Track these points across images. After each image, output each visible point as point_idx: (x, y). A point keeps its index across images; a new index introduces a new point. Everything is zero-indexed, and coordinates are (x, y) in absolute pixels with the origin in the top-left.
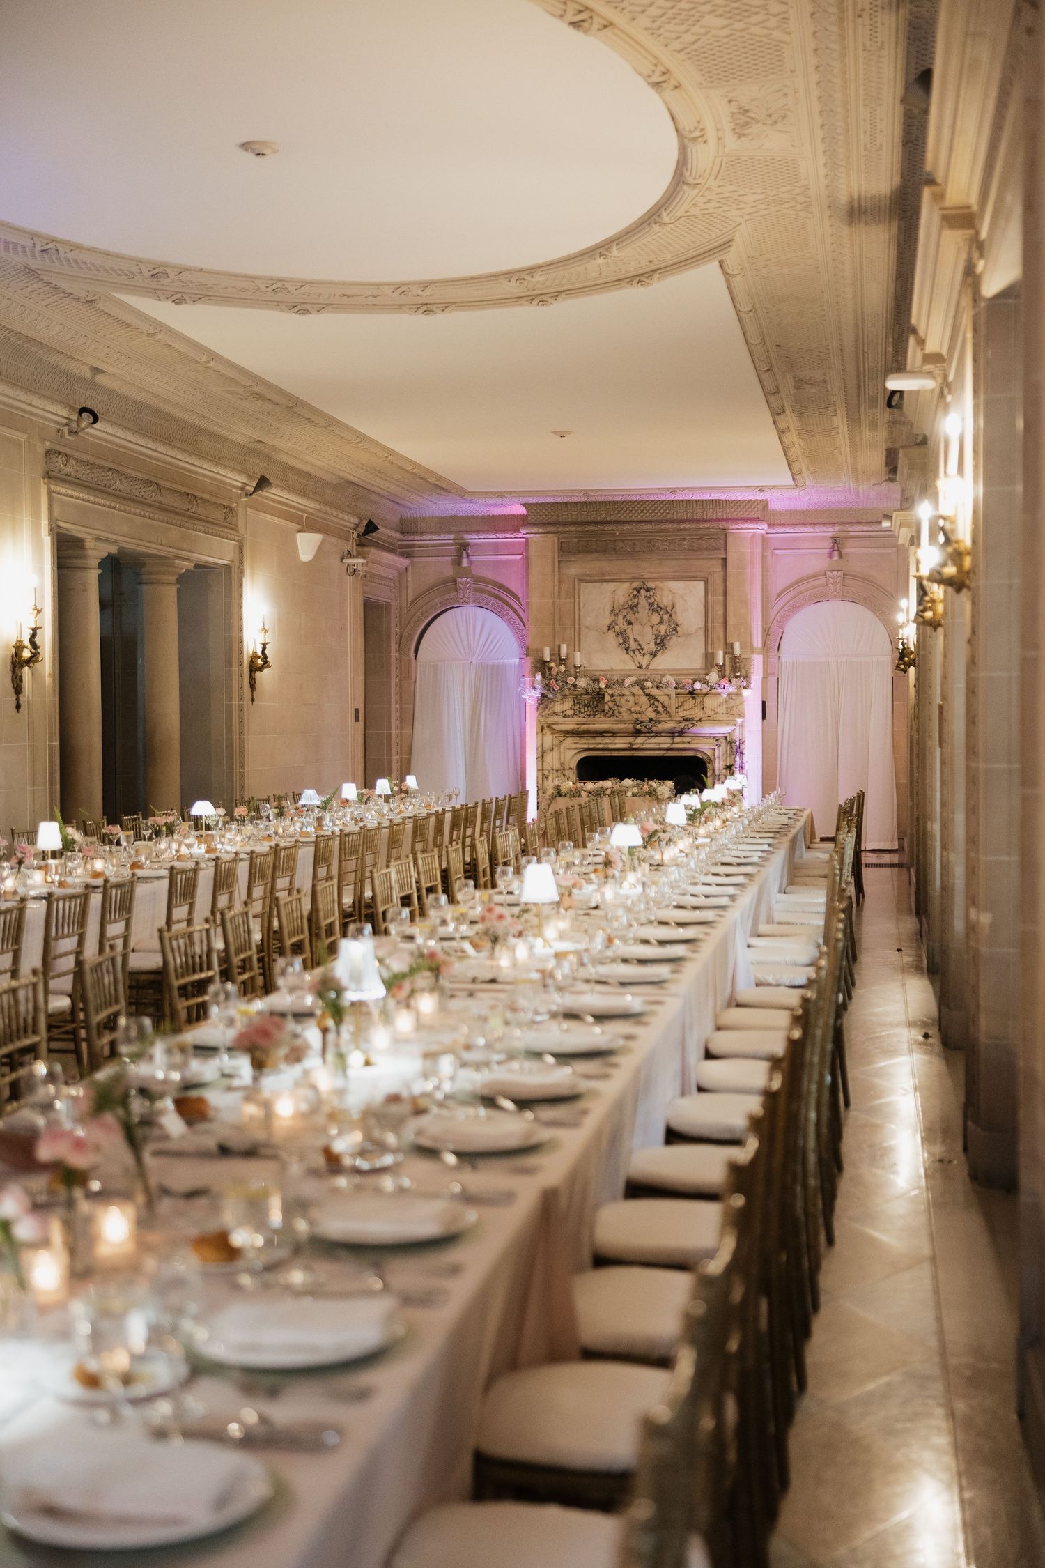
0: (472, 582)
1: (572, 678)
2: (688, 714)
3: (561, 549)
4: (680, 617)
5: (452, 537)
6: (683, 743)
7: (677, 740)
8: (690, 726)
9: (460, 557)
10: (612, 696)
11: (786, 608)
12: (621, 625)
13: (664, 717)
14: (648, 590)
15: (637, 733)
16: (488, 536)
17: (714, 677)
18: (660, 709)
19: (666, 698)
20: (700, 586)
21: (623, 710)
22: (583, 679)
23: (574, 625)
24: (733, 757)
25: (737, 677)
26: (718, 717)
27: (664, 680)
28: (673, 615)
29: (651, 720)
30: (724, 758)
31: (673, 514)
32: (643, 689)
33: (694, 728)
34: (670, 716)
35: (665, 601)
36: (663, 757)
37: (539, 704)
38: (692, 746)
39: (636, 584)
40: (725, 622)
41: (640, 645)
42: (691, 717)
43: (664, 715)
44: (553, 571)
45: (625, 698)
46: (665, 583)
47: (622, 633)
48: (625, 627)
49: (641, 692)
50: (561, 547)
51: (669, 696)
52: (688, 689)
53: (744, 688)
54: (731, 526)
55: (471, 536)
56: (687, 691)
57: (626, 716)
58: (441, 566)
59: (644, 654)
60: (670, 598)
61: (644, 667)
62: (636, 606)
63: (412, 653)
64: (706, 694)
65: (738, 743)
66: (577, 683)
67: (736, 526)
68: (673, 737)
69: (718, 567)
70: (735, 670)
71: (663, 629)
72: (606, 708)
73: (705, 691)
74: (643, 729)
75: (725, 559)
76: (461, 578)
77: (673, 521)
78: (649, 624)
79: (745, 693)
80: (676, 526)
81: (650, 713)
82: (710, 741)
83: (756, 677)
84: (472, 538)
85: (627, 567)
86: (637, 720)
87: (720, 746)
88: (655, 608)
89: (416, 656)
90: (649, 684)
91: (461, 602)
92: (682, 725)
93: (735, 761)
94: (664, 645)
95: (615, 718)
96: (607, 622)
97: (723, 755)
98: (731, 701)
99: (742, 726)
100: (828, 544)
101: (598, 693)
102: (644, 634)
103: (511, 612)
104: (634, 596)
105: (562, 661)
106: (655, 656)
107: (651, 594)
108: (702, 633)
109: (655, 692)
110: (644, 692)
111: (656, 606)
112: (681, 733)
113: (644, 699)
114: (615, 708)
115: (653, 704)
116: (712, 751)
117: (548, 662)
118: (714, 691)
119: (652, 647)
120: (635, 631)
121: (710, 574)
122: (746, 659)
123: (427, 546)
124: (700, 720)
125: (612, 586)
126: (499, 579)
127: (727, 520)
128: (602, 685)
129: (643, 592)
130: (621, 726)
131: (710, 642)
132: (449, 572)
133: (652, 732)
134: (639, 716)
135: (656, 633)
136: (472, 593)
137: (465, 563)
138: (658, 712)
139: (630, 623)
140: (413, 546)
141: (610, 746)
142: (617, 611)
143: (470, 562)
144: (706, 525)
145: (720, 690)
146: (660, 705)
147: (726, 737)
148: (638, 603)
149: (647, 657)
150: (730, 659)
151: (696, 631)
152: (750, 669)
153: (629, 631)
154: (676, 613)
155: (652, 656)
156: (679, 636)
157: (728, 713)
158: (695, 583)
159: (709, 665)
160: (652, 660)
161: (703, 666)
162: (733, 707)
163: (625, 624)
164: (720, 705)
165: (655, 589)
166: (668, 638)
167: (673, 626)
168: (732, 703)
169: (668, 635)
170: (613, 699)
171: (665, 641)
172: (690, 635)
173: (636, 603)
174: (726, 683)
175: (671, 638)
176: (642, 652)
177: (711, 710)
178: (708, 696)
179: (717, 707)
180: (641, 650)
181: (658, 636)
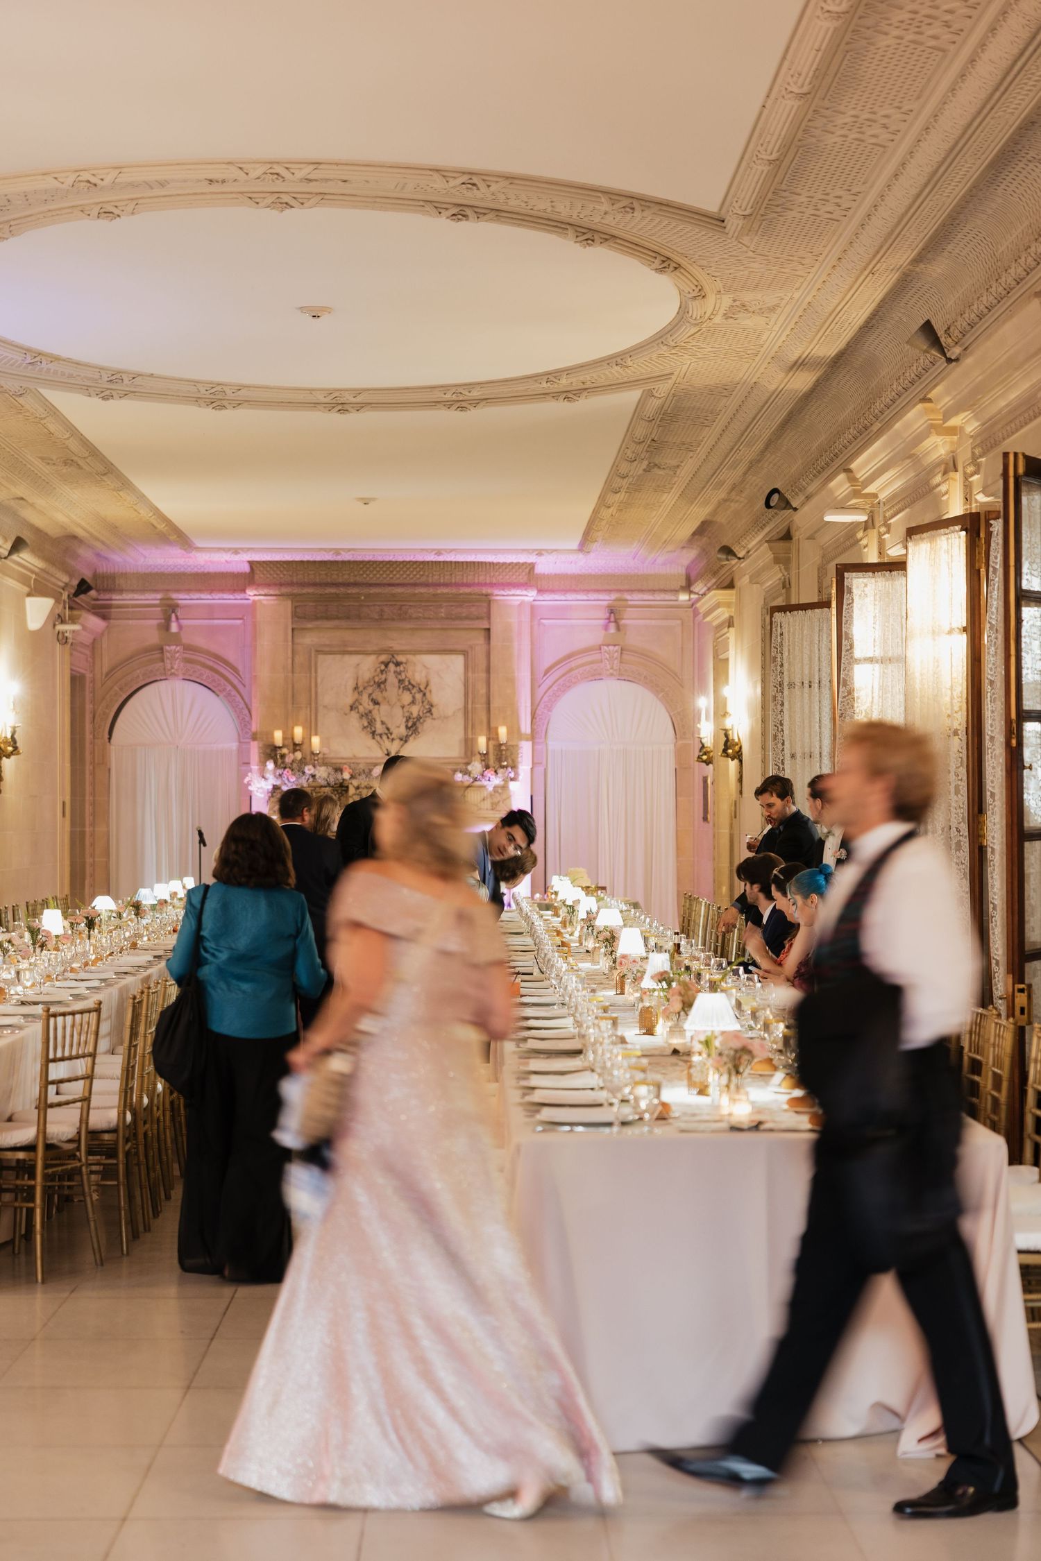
0: (182, 650)
1: (311, 767)
3: (298, 615)
4: (435, 697)
5: (159, 596)
9: (168, 620)
10: (357, 788)
11: (555, 688)
12: (365, 704)
14: (398, 664)
16: (203, 596)
17: (476, 767)
20: (459, 660)
22: (323, 768)
23: (310, 704)
25: (503, 767)
26: (482, 814)
28: (428, 694)
31: (428, 576)
35: (418, 677)
37: (270, 798)
39: (384, 658)
40: (488, 703)
41: (388, 729)
44: (286, 640)
46: (418, 657)
47: (367, 715)
48: (371, 706)
50: (296, 612)
53: (512, 780)
54: (496, 592)
55: (181, 596)
58: (146, 631)
59: (393, 740)
60: (424, 674)
62: (385, 682)
63: (107, 736)
64: (469, 787)
66: (316, 773)
67: (502, 592)
69: (480, 640)
70: (499, 759)
71: (415, 710)
73: (467, 784)
75: (489, 630)
76: (169, 645)
77: (427, 585)
78: (398, 704)
79: (513, 786)
80: (431, 590)
83: (524, 767)
84: (182, 598)
85: (375, 638)
88: (406, 685)
89: (110, 739)
91: (165, 676)
94: (417, 729)
96: (349, 701)
98: (497, 794)
100: (604, 614)
101: (341, 785)
102: (392, 715)
103: (229, 687)
104: (382, 672)
105: (296, 747)
106: (406, 741)
107: (402, 668)
108: (460, 716)
111: (407, 683)
117: (280, 748)
118: (477, 783)
119: (403, 731)
120: (380, 714)
121: (471, 647)
122: (513, 746)
123: (126, 606)
125: (354, 659)
126: (214, 648)
127: (492, 585)
128: (346, 776)
131: (470, 727)
132: (153, 638)
135: (407, 714)
136: (182, 664)
137: (174, 628)
139: (376, 703)
140: (110, 607)
142: (361, 689)
143: (180, 627)
144: (467, 590)
145: (485, 781)
148: (386, 680)
149: (397, 743)
150: (494, 746)
151: (454, 712)
152: (517, 758)
153: (375, 713)
154: (430, 691)
155: (402, 742)
156: (434, 719)
157: (492, 809)
158: (453, 657)
159: (469, 753)
160: (402, 746)
161: (462, 754)
162: (499, 802)
163: (371, 703)
164: (484, 799)
165: (406, 663)
166: (421, 720)
167: (427, 707)
168: (497, 798)
169: (421, 718)
170: (358, 791)
171: (418, 724)
172: (446, 718)
173: (383, 679)
174: (489, 775)
175: (424, 721)
176: (391, 737)
177: (475, 805)
178: (469, 789)
179: (481, 802)
180: (389, 735)
181: (410, 718)
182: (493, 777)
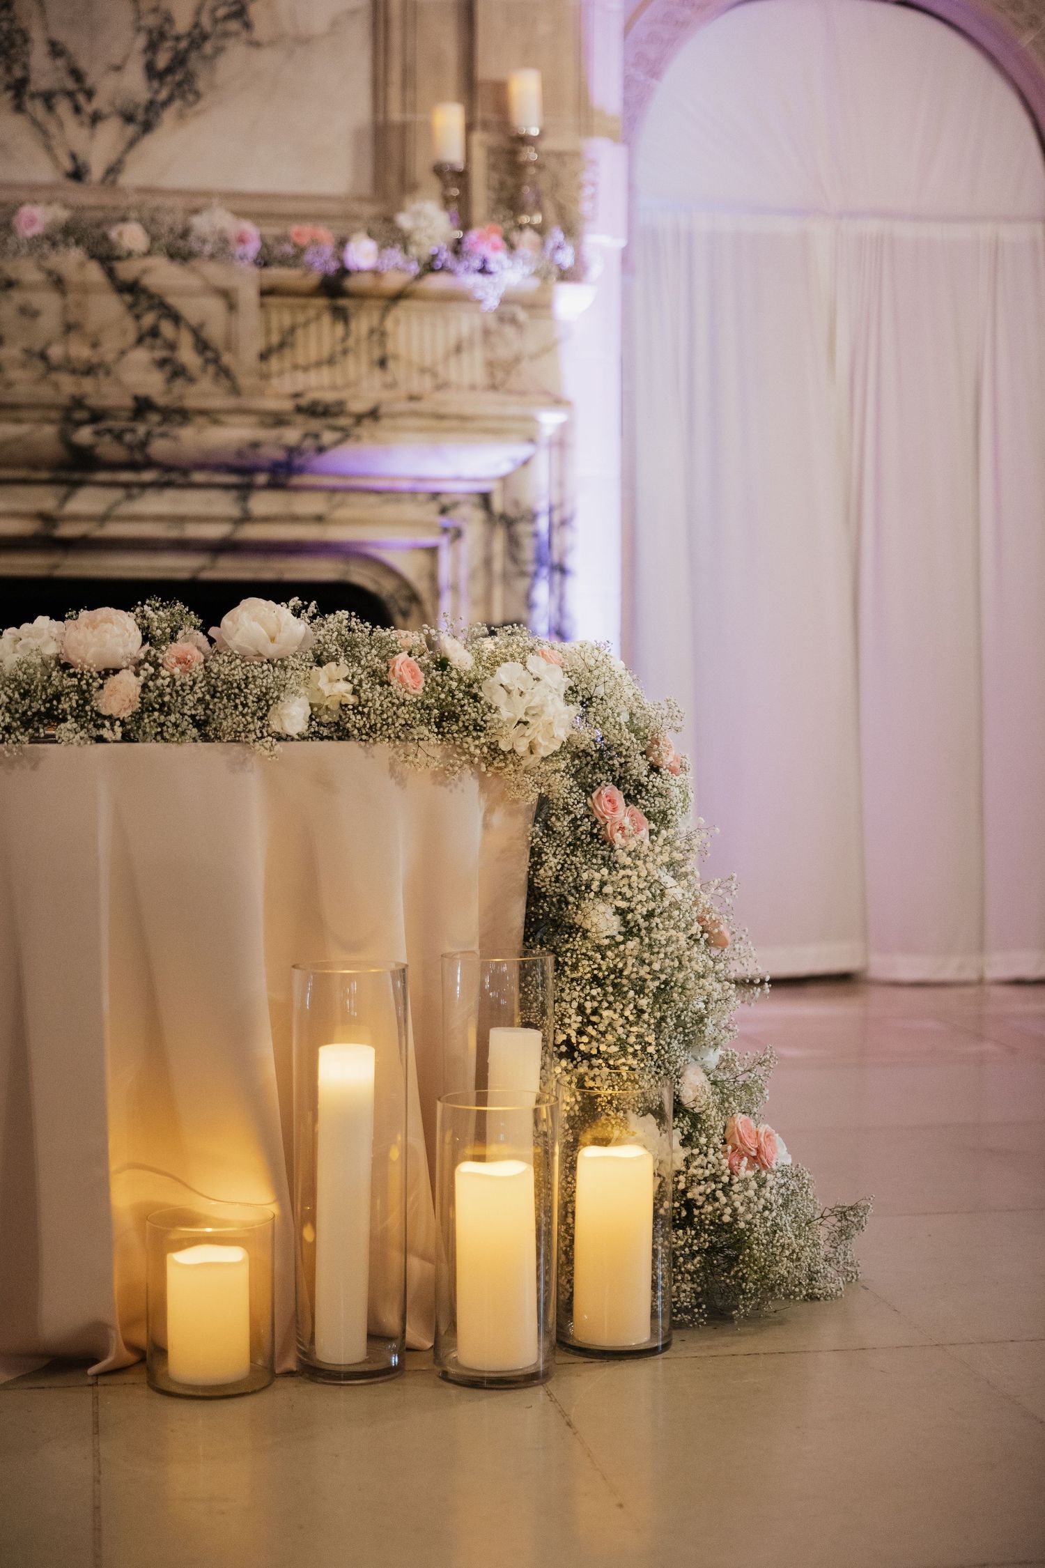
6: (295, 519)
7: (263, 503)
8: (328, 437)
13: (203, 393)
17: (426, 219)
18: (187, 356)
19: (214, 305)
21: (7, 355)
24: (522, 584)
25: (529, 228)
26: (454, 402)
27: (201, 224)
29: (143, 406)
30: (478, 589)
32: (106, 256)
33: (348, 449)
34: (235, 390)
38: (335, 534)
41: (76, 74)
42: (329, 397)
43: (204, 385)
45: (17, 297)
49: (94, 273)
51: (228, 297)
52: (321, 262)
53: (566, 276)
56: (313, 279)
57: (21, 380)
59: (96, 118)
61: (97, 171)
64: (399, 296)
65: (543, 524)
68: (245, 490)
73: (393, 281)
74: (109, 449)
79: (570, 301)
81: (141, 376)
82: (410, 511)
86: (78, 402)
87: (458, 534)
90: (132, 236)
92: (292, 435)
93: (530, 605)
94: (190, 78)
97: (472, 576)
98: (509, 331)
99: (561, 444)
102: (95, 21)
106: (147, 127)
108: (358, 35)
109: (160, 276)
110: (110, 273)
113: (107, 308)
115: (154, 332)
116: (422, 559)
118: (436, 282)
119: (133, 85)
122: (559, 155)
124: (374, 414)
131: (395, 75)
133: (149, 464)
134: (87, 385)
135: (151, 21)
138: (177, 372)
145: (469, 280)
146: (186, 340)
147: (485, 500)
149: (111, 131)
150: (491, 151)
151: (335, 23)
152: (576, 201)
155: (131, 130)
156: (256, 45)
157: (494, 387)
159: (393, 180)
160: (132, 144)
161: (366, 188)
162: (517, 359)
164: (458, 349)
166: (208, 48)
168: (509, 343)
169: (205, 37)
171: (194, 62)
172: (305, 41)
174: (485, 250)
175: (219, 50)
176: (89, 108)
177: (423, 371)
178: (404, 304)
179: (446, 358)
180: (81, 98)
181: (162, 36)
182: (498, 259)
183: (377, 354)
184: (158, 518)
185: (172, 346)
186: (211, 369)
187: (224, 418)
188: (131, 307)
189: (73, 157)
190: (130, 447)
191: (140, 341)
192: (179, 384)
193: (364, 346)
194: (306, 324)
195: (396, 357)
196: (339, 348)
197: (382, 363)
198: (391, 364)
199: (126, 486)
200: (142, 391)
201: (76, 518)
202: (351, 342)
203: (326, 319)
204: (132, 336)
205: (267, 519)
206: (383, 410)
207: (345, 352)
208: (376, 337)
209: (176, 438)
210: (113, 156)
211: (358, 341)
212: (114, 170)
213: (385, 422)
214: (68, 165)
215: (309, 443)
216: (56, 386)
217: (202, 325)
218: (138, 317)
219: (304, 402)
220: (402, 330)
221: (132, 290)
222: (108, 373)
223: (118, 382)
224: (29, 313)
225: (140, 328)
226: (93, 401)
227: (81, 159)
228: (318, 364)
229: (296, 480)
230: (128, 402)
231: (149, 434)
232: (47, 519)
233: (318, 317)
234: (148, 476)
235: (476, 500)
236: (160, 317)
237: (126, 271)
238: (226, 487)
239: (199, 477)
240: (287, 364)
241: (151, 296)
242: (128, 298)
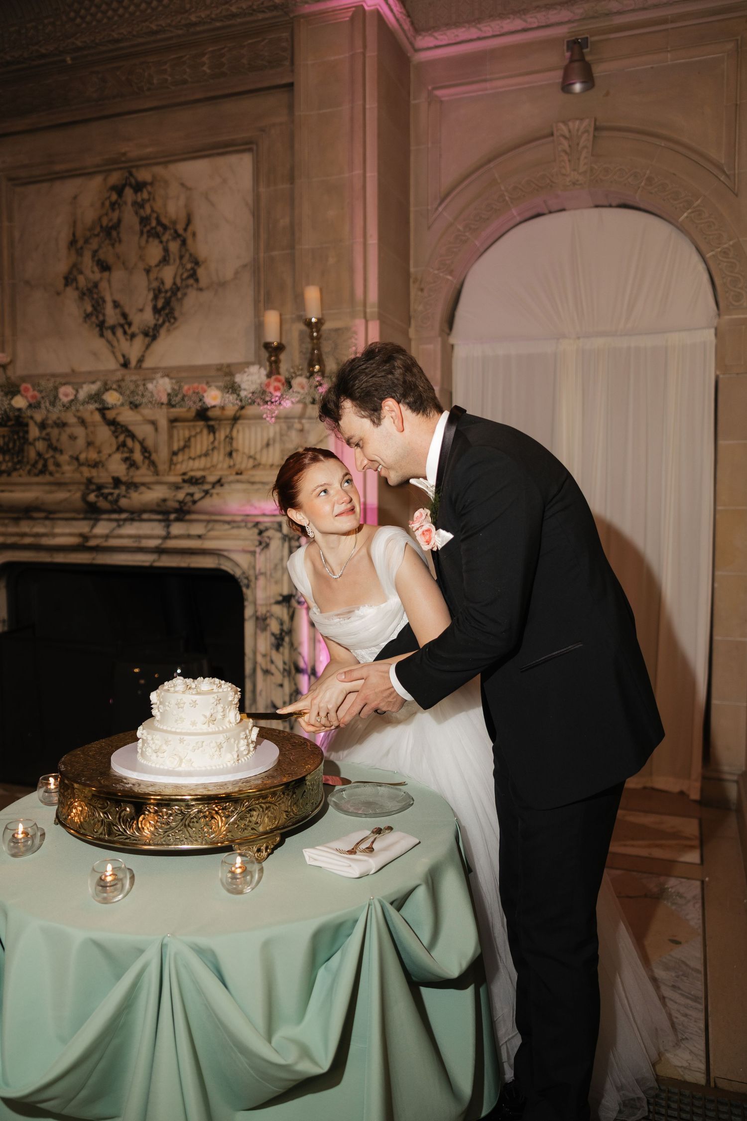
2: (195, 467)
4: (203, 245)
6: (189, 537)
7: (177, 529)
8: (197, 496)
10: (43, 426)
12: (88, 272)
13: (143, 474)
14: (139, 187)
15: (92, 512)
17: (255, 376)
18: (138, 456)
19: (149, 428)
21: (64, 458)
23: (2, 280)
25: (312, 376)
26: (258, 475)
27: (146, 387)
28: (189, 241)
29: (117, 482)
30: (277, 575)
32: (102, 408)
33: (208, 500)
34: (157, 473)
35: (173, 209)
36: (151, 568)
38: (208, 544)
39: (115, 178)
41: (125, 316)
42: (199, 474)
43: (143, 470)
45: (68, 430)
46: (173, 168)
47: (90, 291)
48: (97, 276)
49: (97, 417)
51: (154, 424)
52: (194, 404)
56: (192, 414)
57: (68, 471)
59: (133, 336)
60: (182, 202)
61: (133, 363)
62: (117, 226)
64: (236, 418)
68: (167, 522)
69: (277, 111)
71: (168, 274)
72: (33, 455)
73: (231, 411)
74: (103, 504)
75: (290, 87)
78: (141, 265)
81: (116, 467)
82: (244, 532)
85: (98, 141)
86: (90, 481)
87: (267, 545)
88: (153, 227)
90: (113, 398)
92: (181, 495)
94: (172, 311)
95: (48, 478)
96: (62, 267)
101: (15, 422)
102: (131, 290)
104: (113, 205)
106: (154, 338)
107: (145, 195)
108: (247, 278)
109: (127, 416)
110: (104, 416)
111: (154, 223)
112: (182, 512)
113: (104, 433)
114: (51, 453)
115: (124, 444)
116: (249, 558)
118: (250, 410)
119: (148, 317)
120: (114, 286)
121: (263, 130)
122: (337, 330)
124: (219, 482)
125: (68, 188)
128: (25, 402)
129: (129, 193)
130: (61, 495)
133: (121, 511)
134: (94, 472)
135: (155, 284)
141: (45, 541)
142: (80, 243)
146: (137, 448)
148: (119, 221)
149: (139, 342)
151: (237, 273)
153: (104, 285)
154: (194, 234)
155: (147, 340)
156: (201, 290)
158: (233, 159)
160: (148, 347)
163: (96, 269)
164: (268, 445)
165: (152, 184)
166: (179, 295)
167: (189, 266)
169: (178, 289)
170: (44, 433)
171: (174, 303)
172: (223, 284)
173: (115, 220)
175: (185, 294)
176: (129, 332)
177: (250, 457)
178: (240, 422)
179: (262, 449)
180: (126, 327)
181: (160, 291)
182: (276, 395)
183: (228, 449)
184: (130, 537)
185: (131, 451)
186: (147, 462)
187: (152, 486)
188: (114, 432)
189: (124, 356)
190: (111, 502)
191: (118, 449)
192: (133, 469)
193: (222, 446)
194: (195, 436)
195: (237, 450)
196: (211, 447)
197: (230, 454)
198: (234, 454)
199: (117, 520)
200: (116, 475)
201: (96, 537)
202: (216, 443)
203: (205, 432)
204: (114, 447)
205: (177, 537)
206: (223, 481)
207: (213, 449)
208: (228, 439)
209: (130, 498)
210: (140, 354)
211: (219, 443)
212: (141, 360)
213: (226, 487)
214: (121, 360)
215: (189, 498)
216: (81, 473)
217: (144, 440)
218: (117, 437)
219: (186, 477)
220: (240, 436)
221: (113, 423)
222: (103, 466)
223: (107, 470)
224: (73, 438)
225: (117, 442)
226: (96, 480)
227: (127, 356)
228: (200, 457)
229: (188, 517)
230: (110, 480)
231: (119, 495)
232: (85, 537)
233: (201, 431)
234: (124, 516)
235: (276, 526)
236: (126, 436)
237: (110, 415)
238: (159, 521)
239: (145, 516)
240: (186, 457)
241: (122, 426)
242: (113, 428)
